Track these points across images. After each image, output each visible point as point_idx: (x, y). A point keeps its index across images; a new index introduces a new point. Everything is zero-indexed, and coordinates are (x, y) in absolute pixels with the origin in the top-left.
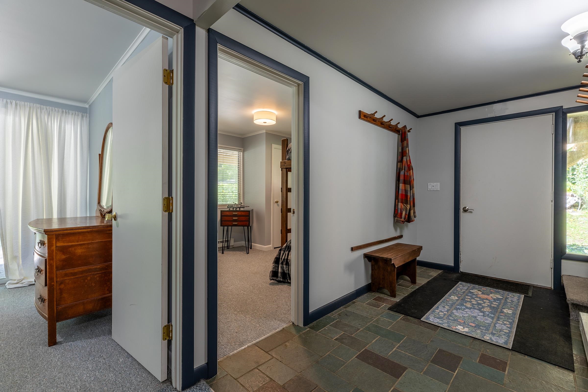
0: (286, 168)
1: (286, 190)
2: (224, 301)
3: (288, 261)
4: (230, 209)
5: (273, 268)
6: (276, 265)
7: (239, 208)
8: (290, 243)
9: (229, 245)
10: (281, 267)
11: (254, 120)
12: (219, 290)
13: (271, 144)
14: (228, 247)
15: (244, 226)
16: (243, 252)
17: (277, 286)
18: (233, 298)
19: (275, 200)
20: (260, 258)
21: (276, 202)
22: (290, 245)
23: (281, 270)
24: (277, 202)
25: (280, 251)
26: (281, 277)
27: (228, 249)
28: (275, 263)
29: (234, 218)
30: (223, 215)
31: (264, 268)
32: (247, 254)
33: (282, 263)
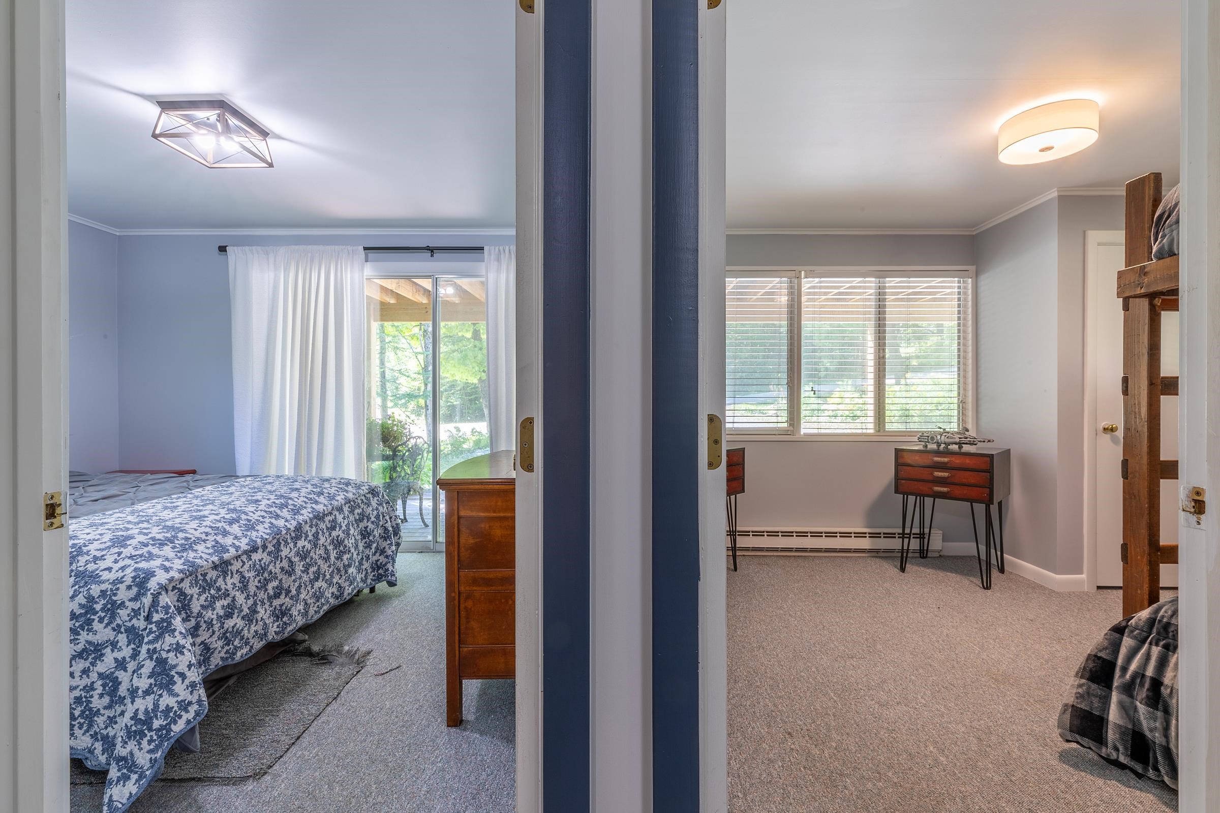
0: (1151, 296)
1: (1151, 384)
2: (855, 768)
3: (1165, 692)
4: (926, 446)
5: (1080, 696)
6: (1094, 686)
7: (960, 444)
8: (1175, 613)
9: (925, 548)
10: (1122, 706)
11: (1000, 150)
12: (853, 706)
13: (1084, 232)
14: (923, 553)
15: (971, 501)
16: (971, 578)
17: (1100, 782)
18: (890, 767)
19: (1104, 424)
20: (1031, 617)
21: (1104, 429)
22: (1173, 621)
23: (1122, 718)
24: (1110, 430)
25: (1118, 635)
26: (1121, 748)
27: (923, 558)
28: (1088, 679)
29: (938, 474)
30: (900, 461)
31: (1042, 664)
32: (984, 588)
33: (1128, 689)
